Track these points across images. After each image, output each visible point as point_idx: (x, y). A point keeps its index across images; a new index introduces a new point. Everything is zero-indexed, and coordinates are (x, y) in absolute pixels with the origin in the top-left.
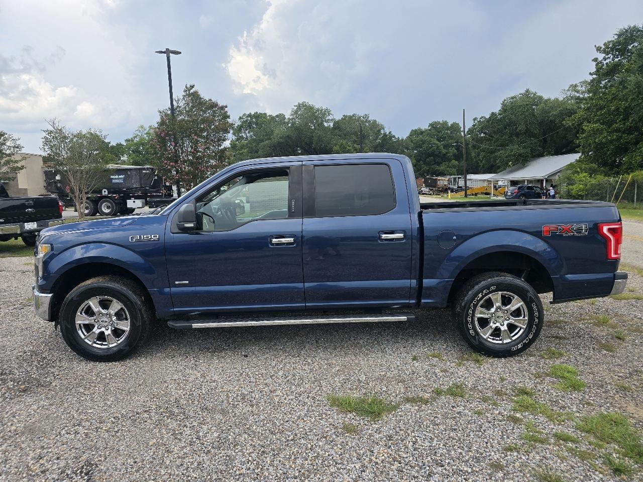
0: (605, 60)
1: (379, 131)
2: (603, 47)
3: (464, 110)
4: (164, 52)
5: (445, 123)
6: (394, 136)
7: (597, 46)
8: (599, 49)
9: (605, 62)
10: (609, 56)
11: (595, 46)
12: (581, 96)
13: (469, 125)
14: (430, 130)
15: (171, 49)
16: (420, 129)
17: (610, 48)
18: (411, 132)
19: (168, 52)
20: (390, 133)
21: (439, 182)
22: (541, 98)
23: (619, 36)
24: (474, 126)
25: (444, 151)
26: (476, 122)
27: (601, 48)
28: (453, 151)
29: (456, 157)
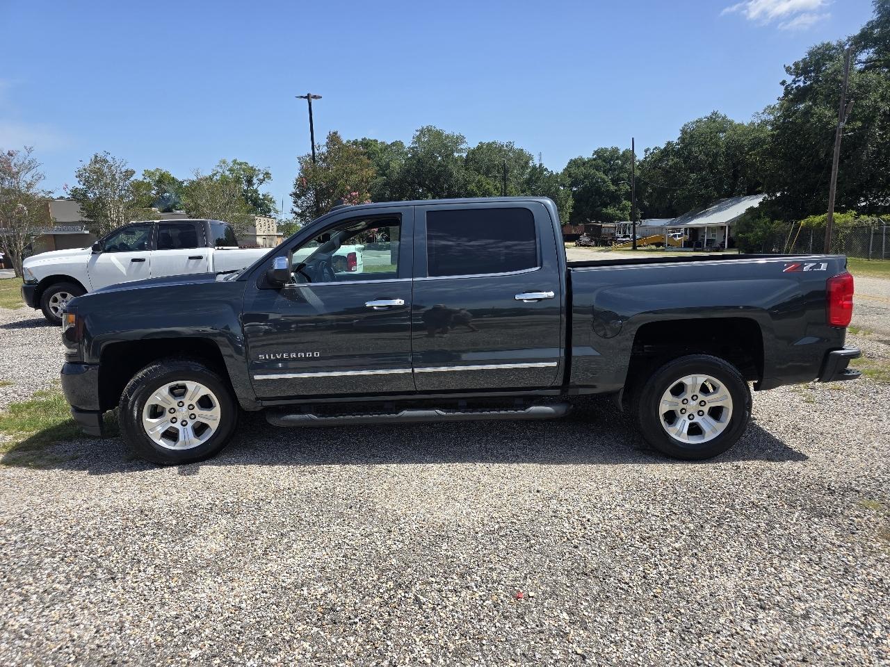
0: (795, 84)
1: (527, 163)
2: (793, 67)
3: (633, 139)
4: (305, 97)
5: (616, 150)
6: (546, 170)
7: (787, 66)
8: (788, 70)
9: (794, 86)
10: (800, 78)
11: (785, 66)
13: (640, 156)
14: (594, 160)
16: (581, 159)
17: (801, 69)
18: (570, 163)
20: (541, 165)
21: (603, 231)
22: (730, 122)
23: (811, 54)
24: (646, 158)
25: (613, 188)
26: (648, 153)
27: (791, 68)
28: (625, 187)
29: (628, 196)
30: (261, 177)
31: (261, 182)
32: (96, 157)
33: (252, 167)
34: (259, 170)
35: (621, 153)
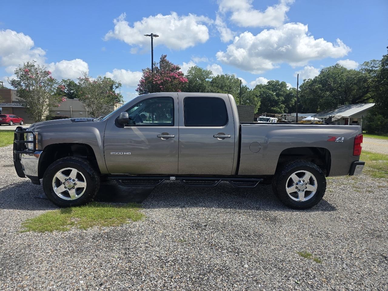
3: (298, 74)
4: (150, 36)
5: (278, 82)
12: (371, 69)
14: (268, 85)
15: (154, 34)
16: (261, 85)
18: (256, 86)
19: (152, 35)
22: (345, 69)
24: (304, 84)
25: (276, 98)
26: (305, 82)
28: (282, 98)
29: (283, 102)
30: (117, 85)
31: (117, 87)
32: (28, 63)
33: (113, 81)
34: (116, 82)
35: (280, 83)
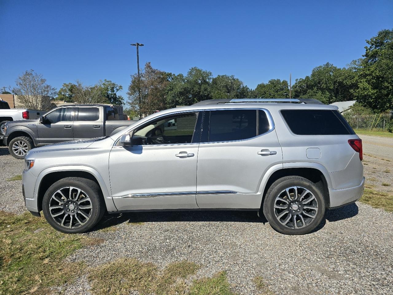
1: (240, 85)
4: (135, 45)
5: (278, 81)
6: (249, 89)
8: (368, 42)
9: (371, 50)
10: (373, 46)
11: (366, 40)
14: (269, 85)
16: (263, 84)
17: (374, 42)
18: (258, 86)
20: (246, 86)
22: (335, 68)
23: (379, 35)
24: (296, 84)
26: (297, 81)
30: (118, 88)
31: (118, 90)
33: (114, 83)
34: (117, 85)
35: (281, 82)
